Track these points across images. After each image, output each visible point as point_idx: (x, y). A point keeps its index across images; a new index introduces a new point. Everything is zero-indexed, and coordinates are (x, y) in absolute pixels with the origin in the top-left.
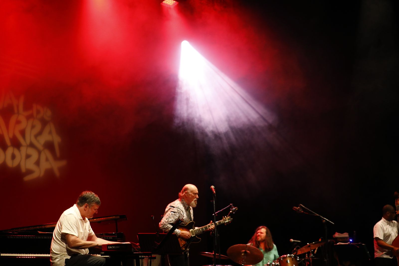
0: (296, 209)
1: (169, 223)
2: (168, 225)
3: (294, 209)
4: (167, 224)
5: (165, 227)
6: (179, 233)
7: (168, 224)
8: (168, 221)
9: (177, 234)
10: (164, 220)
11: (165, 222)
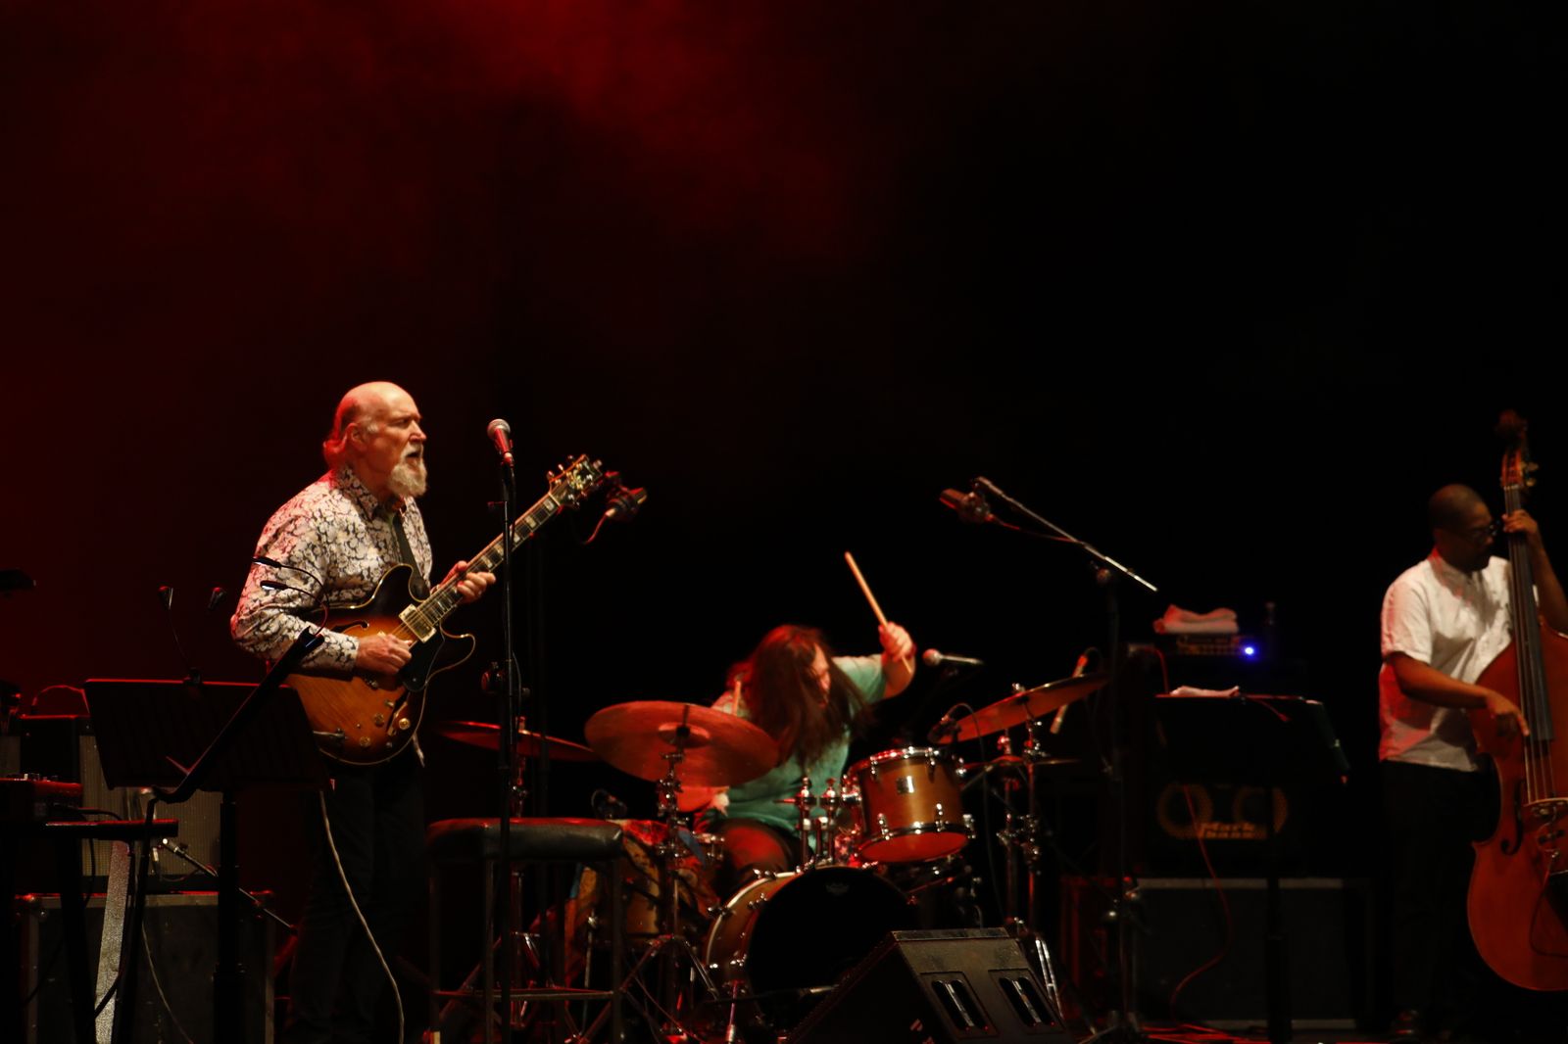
0: (957, 502)
1: (284, 608)
2: (284, 618)
3: (948, 504)
4: (276, 611)
5: (268, 632)
6: (353, 648)
7: (278, 615)
8: (274, 601)
9: (343, 654)
10: (254, 597)
11: (263, 605)
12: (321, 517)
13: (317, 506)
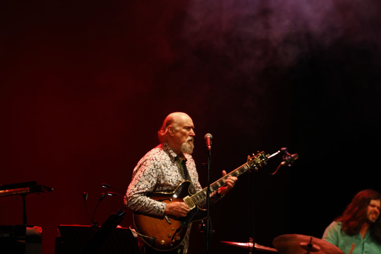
1: (141, 193)
5: (134, 203)
6: (163, 208)
9: (159, 211)
10: (131, 188)
11: (133, 192)
12: (155, 159)
13: (154, 156)
